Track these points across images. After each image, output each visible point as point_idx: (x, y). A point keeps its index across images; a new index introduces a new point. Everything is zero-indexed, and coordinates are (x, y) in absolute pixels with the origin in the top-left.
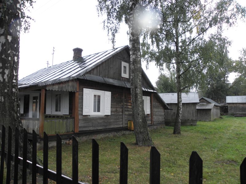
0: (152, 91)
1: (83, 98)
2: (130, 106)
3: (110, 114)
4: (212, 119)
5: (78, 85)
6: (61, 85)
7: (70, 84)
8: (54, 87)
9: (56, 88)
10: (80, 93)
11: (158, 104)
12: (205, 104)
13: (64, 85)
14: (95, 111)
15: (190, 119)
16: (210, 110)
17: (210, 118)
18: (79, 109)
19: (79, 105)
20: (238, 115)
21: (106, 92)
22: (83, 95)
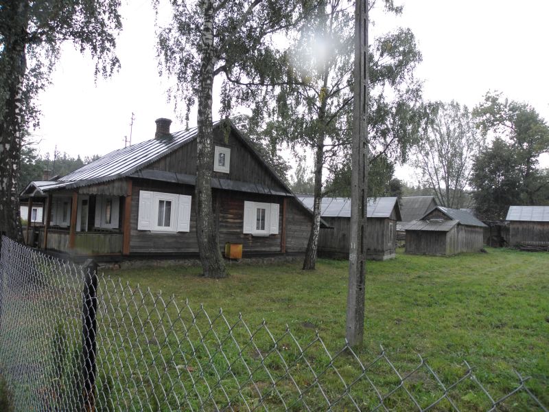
0: (284, 194)
1: (138, 204)
2: (231, 218)
3: (188, 230)
4: (448, 252)
5: (130, 186)
6: (101, 187)
7: (117, 184)
8: (91, 189)
9: (94, 190)
10: (134, 197)
11: (303, 217)
12: (440, 220)
13: (106, 187)
14: (160, 224)
15: (372, 248)
16: (444, 233)
17: (445, 250)
18: (132, 221)
19: (132, 215)
20: (529, 248)
21: (181, 196)
22: (138, 201)
